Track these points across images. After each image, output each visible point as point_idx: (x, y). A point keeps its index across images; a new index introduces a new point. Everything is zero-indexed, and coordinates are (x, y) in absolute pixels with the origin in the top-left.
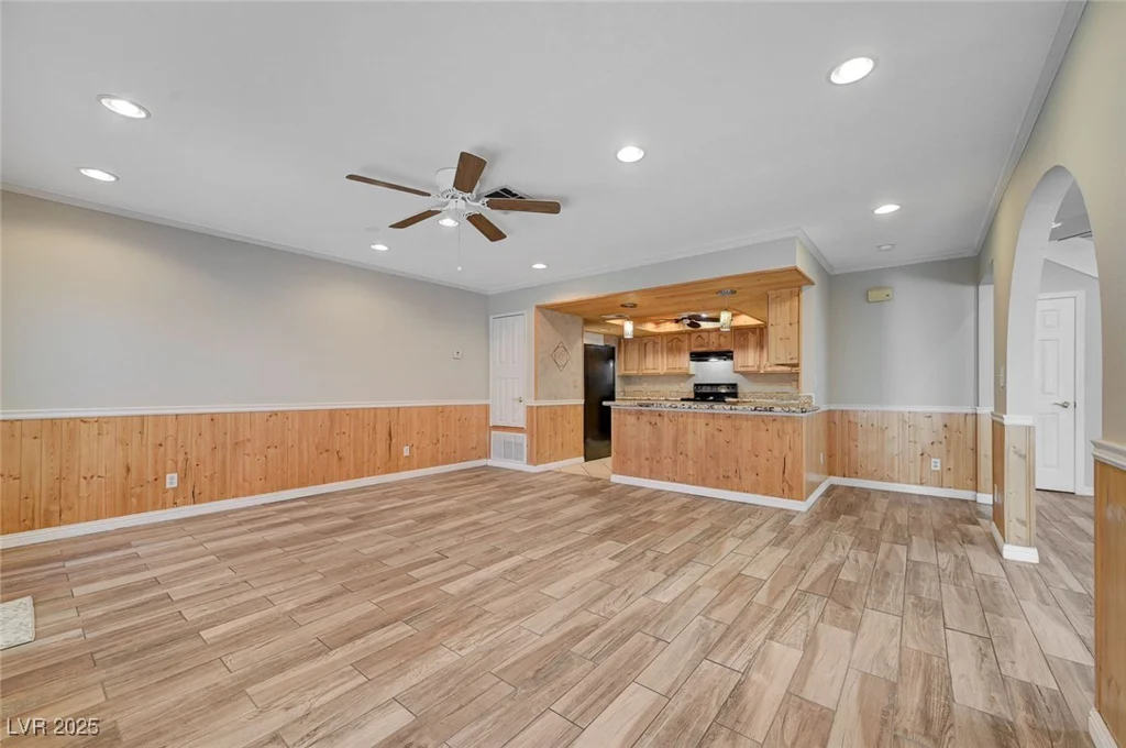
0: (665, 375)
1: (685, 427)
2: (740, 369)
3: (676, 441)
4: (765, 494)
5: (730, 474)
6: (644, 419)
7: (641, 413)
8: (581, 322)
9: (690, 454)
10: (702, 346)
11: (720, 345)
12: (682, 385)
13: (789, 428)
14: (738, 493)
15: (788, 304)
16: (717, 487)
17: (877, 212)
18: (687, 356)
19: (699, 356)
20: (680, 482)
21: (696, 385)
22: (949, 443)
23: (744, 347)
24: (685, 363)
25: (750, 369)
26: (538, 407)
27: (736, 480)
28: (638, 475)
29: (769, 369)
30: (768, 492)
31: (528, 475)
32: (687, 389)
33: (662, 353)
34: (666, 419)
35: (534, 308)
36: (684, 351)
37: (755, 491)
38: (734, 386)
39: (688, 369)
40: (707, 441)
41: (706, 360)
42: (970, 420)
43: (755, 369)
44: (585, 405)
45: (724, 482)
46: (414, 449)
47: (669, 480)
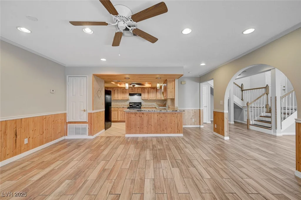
0: (121, 100)
1: (151, 117)
2: (143, 99)
3: (148, 122)
4: (173, 133)
5: (164, 129)
6: (138, 115)
7: (136, 113)
8: (104, 82)
9: (152, 124)
10: (133, 92)
11: (138, 92)
12: (125, 103)
13: (179, 115)
14: (166, 134)
15: (172, 83)
16: (160, 133)
17: (201, 65)
18: (128, 94)
19: (131, 95)
20: (149, 134)
21: (130, 103)
22: (195, 116)
23: (144, 92)
24: (127, 96)
25: (146, 99)
26: (94, 113)
27: (166, 131)
28: (135, 133)
29: (151, 99)
30: (174, 133)
31: (90, 140)
32: (127, 104)
33: (120, 93)
34: (145, 115)
35: (92, 75)
36: (127, 93)
37: (171, 133)
38: (141, 103)
39: (128, 98)
40: (158, 120)
41: (133, 96)
42: (199, 110)
43: (147, 98)
44: (105, 111)
45: (162, 132)
46: (31, 139)
47: (146, 133)
